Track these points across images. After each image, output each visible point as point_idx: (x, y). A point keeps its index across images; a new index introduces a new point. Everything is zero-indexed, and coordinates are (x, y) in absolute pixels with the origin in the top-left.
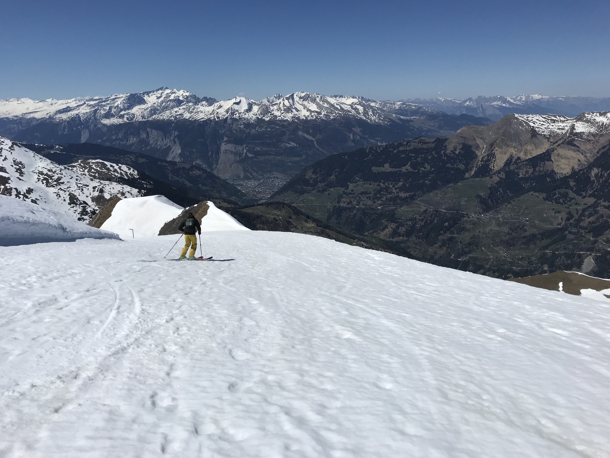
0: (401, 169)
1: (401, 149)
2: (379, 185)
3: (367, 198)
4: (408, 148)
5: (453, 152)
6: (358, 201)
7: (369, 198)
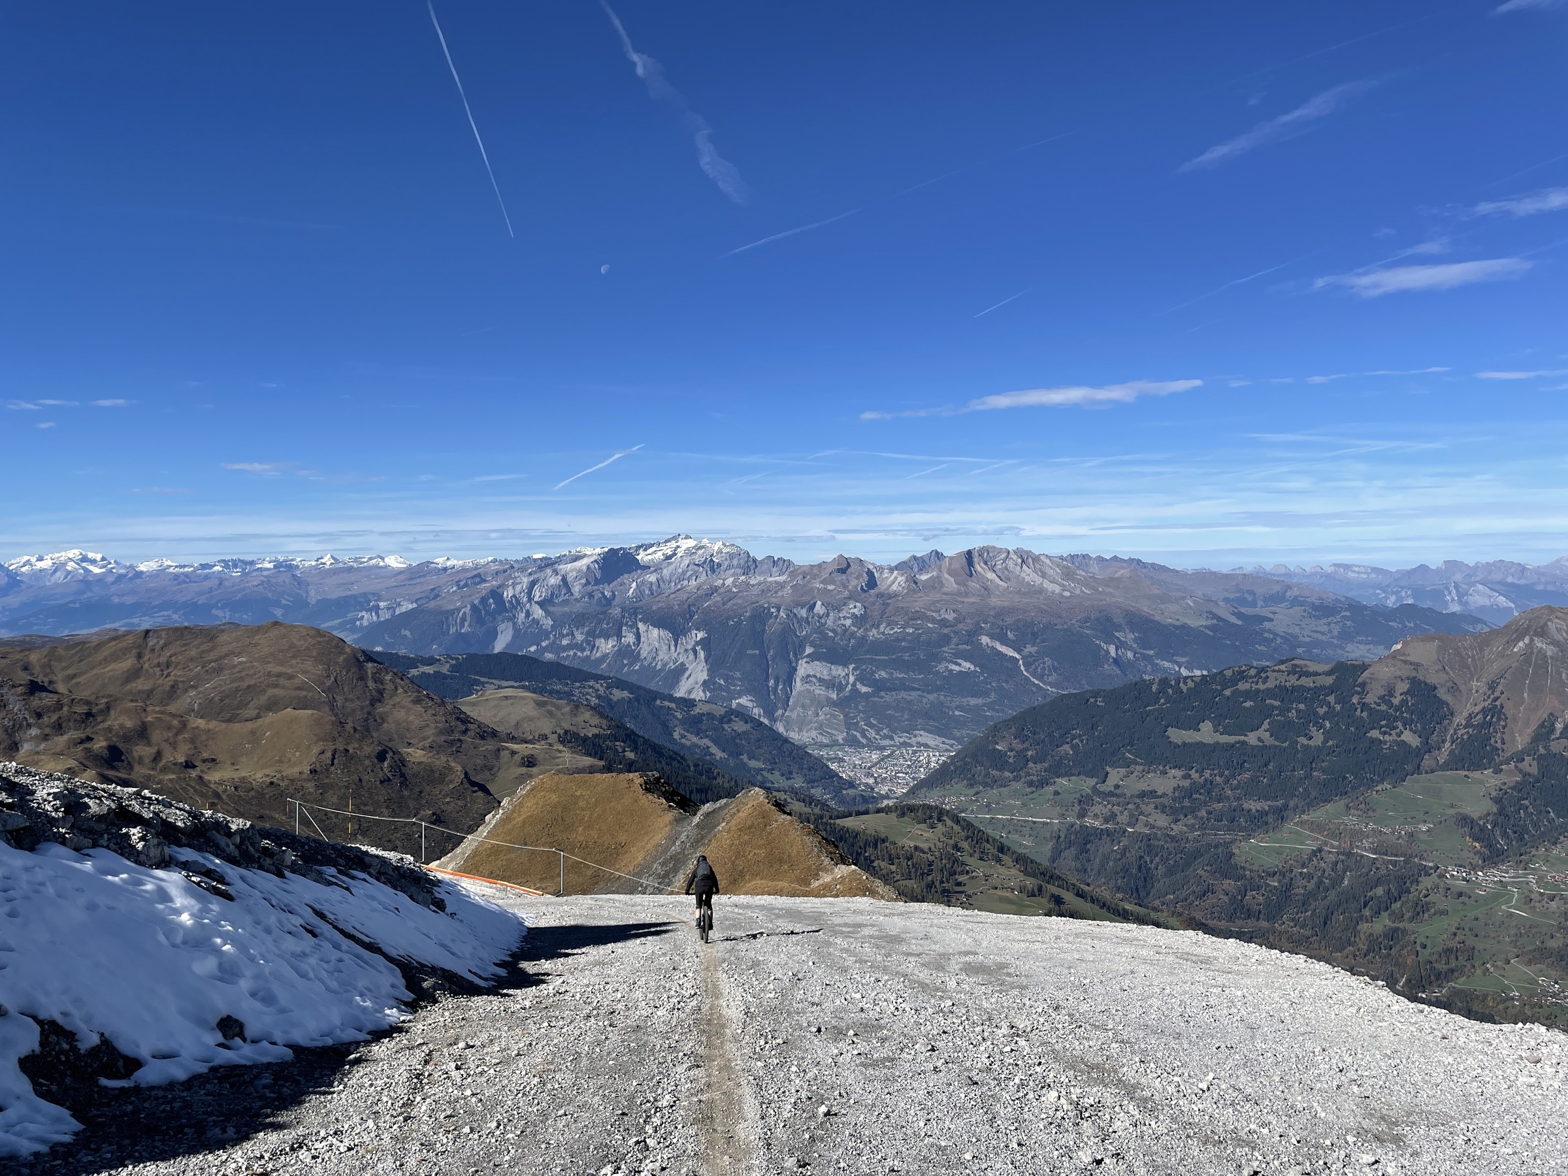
0: (1245, 738)
1: (1243, 686)
2: (1187, 776)
3: (1156, 808)
4: (1261, 686)
5: (1386, 699)
6: (1131, 816)
7: (1163, 809)
